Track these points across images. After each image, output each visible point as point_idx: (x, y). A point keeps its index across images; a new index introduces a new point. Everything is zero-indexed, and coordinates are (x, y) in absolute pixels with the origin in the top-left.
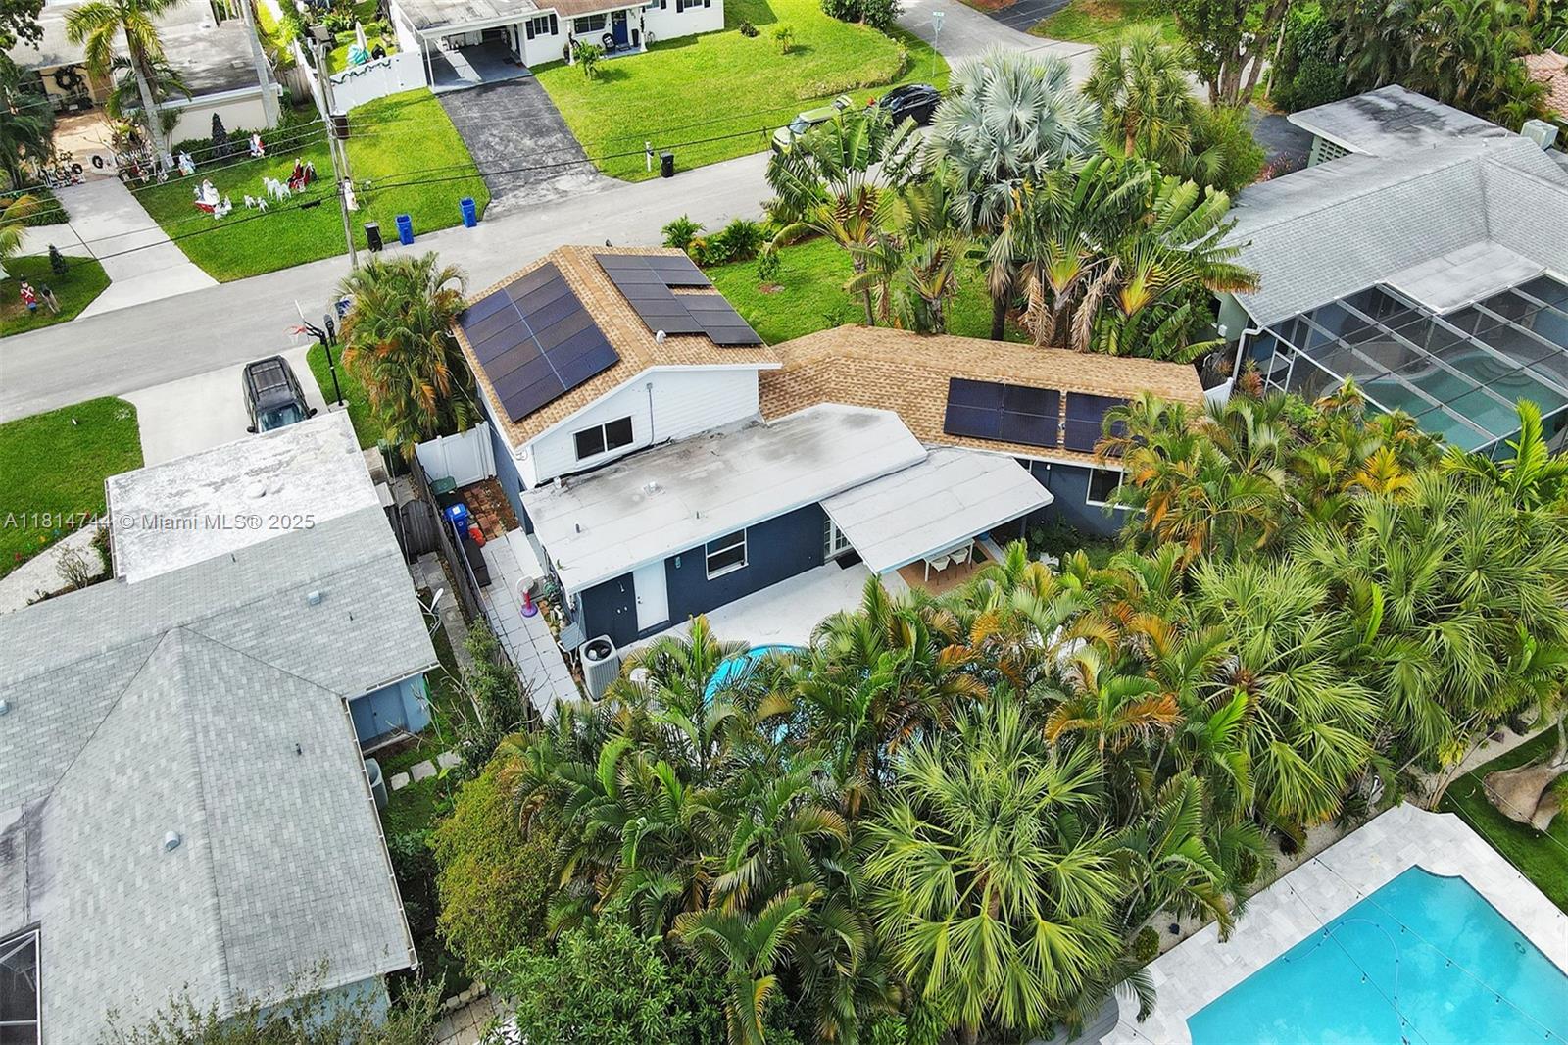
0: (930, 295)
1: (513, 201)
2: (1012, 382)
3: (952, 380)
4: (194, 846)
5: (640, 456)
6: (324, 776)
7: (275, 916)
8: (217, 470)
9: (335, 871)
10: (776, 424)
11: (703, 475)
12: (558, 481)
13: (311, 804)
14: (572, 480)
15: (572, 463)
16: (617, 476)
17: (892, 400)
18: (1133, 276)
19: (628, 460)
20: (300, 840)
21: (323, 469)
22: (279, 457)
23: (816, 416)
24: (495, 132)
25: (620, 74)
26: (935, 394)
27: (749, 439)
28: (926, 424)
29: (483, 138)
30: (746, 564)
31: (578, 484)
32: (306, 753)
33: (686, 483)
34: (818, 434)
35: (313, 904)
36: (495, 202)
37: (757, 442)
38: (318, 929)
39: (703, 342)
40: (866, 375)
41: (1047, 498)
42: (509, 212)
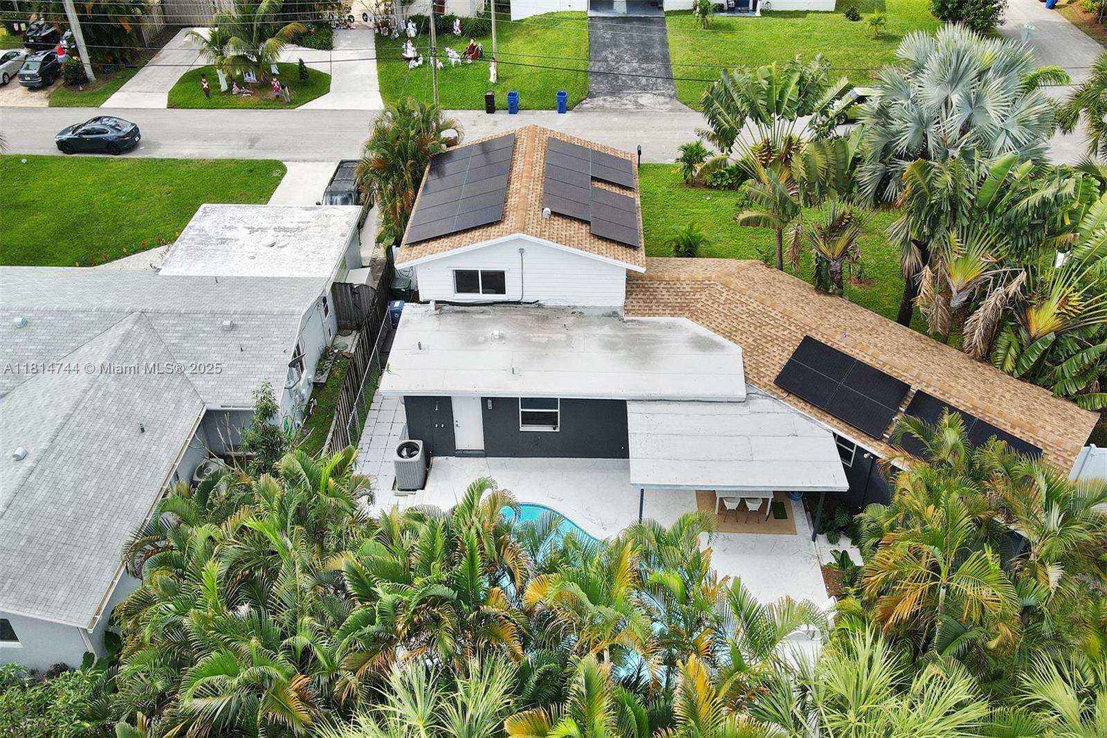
0: (829, 254)
1: (601, 103)
2: (867, 360)
3: (807, 338)
4: (28, 463)
5: (508, 307)
6: (145, 456)
7: (30, 541)
8: (261, 219)
9: (94, 529)
10: (632, 321)
11: (545, 340)
12: (432, 304)
13: (121, 471)
14: (447, 307)
15: (450, 293)
16: (481, 316)
17: (744, 337)
18: (1044, 297)
19: (498, 308)
20: (92, 494)
21: (319, 241)
22: (301, 224)
23: (670, 327)
24: (615, 51)
25: (729, 28)
26: (785, 346)
27: (601, 325)
28: (763, 370)
29: (604, 54)
30: (558, 430)
31: (448, 312)
32: (147, 434)
33: (527, 341)
34: (661, 342)
35: (60, 546)
36: (589, 100)
37: (606, 331)
38: (48, 566)
39: (584, 229)
40: (732, 307)
41: (842, 484)
42: (594, 109)
